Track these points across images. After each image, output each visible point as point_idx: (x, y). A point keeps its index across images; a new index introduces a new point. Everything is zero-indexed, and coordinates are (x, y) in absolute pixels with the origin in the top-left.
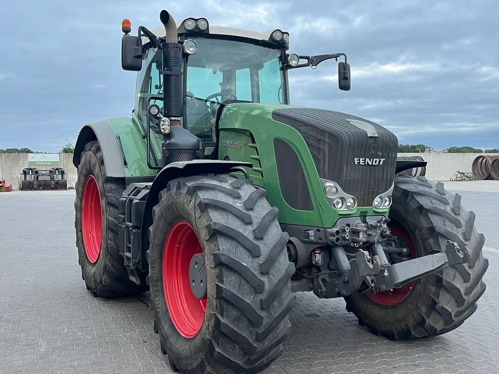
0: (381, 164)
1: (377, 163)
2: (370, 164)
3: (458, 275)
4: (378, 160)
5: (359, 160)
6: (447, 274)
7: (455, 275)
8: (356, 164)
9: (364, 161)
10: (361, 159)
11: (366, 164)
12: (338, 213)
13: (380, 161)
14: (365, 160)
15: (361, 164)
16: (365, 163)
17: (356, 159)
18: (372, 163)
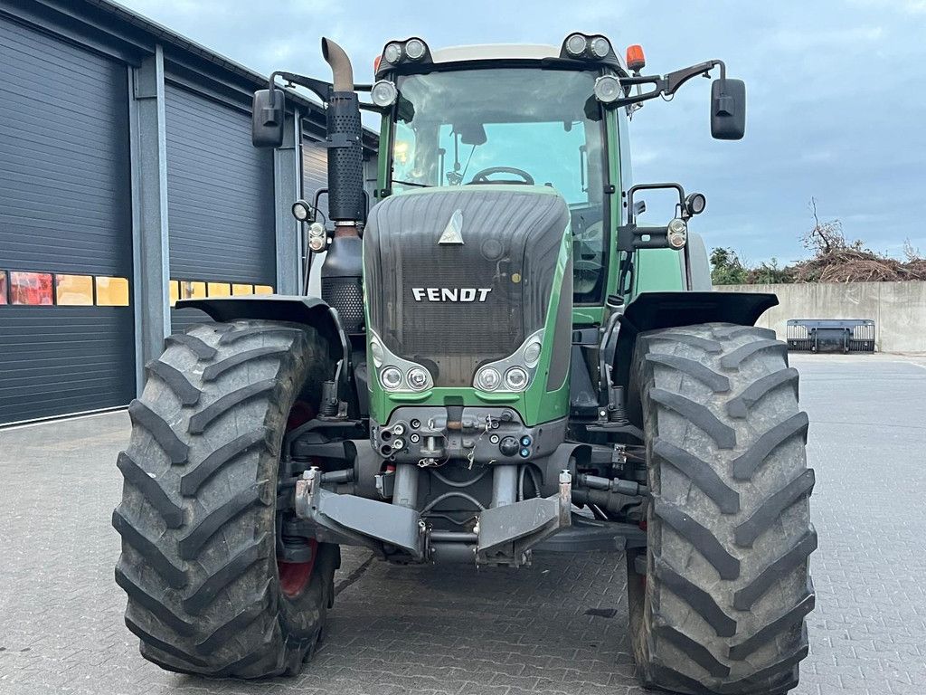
0: (482, 298)
1: (472, 298)
2: (454, 298)
3: (698, 557)
4: (473, 292)
5: (425, 292)
6: (673, 552)
7: (690, 560)
8: (418, 299)
9: (437, 295)
10: (430, 291)
11: (444, 299)
12: (391, 396)
13: (478, 294)
14: (440, 292)
15: (431, 298)
16: (440, 296)
17: (416, 291)
18: (459, 297)
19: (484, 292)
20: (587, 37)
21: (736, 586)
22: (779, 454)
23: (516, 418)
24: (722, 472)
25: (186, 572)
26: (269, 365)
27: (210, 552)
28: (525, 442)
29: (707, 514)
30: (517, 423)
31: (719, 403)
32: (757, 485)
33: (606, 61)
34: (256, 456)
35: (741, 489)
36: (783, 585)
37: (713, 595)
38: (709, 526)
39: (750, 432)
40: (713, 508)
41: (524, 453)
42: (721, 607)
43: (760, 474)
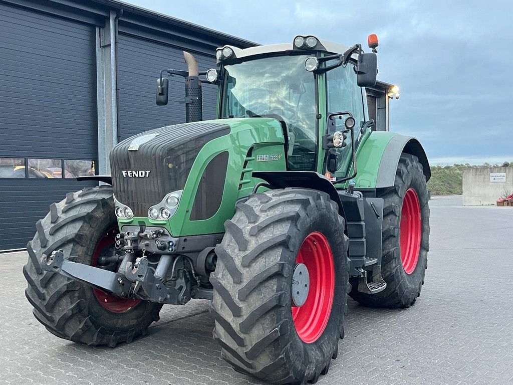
0: (147, 176)
1: (143, 176)
2: (137, 176)
5: (127, 173)
8: (125, 176)
10: (129, 172)
11: (134, 176)
12: (120, 221)
13: (146, 173)
14: (132, 172)
15: (130, 176)
16: (132, 175)
17: (124, 172)
18: (139, 175)
19: (148, 172)
20: (304, 37)
21: (240, 320)
22: (265, 255)
23: (166, 232)
24: (238, 262)
25: (44, 294)
26: (91, 206)
27: (51, 285)
28: (171, 244)
29: (229, 283)
30: (167, 235)
31: (249, 228)
32: (251, 270)
33: (316, 49)
34: (71, 245)
35: (244, 271)
36: (263, 322)
37: (231, 324)
38: (228, 289)
39: (255, 243)
40: (231, 280)
41: (170, 249)
42: (235, 330)
43: (254, 264)
